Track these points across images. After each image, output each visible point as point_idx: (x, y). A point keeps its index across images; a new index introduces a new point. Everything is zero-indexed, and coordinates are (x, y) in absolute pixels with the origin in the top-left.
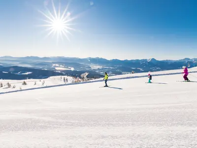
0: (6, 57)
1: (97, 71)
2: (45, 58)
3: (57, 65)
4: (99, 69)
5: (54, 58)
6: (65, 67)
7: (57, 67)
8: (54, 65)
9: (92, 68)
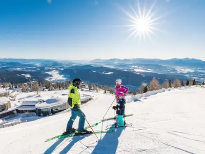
0: (97, 59)
1: (187, 76)
2: (125, 60)
3: (136, 67)
4: (189, 73)
5: (134, 60)
6: (144, 69)
7: (136, 68)
8: (133, 66)
9: (179, 72)
